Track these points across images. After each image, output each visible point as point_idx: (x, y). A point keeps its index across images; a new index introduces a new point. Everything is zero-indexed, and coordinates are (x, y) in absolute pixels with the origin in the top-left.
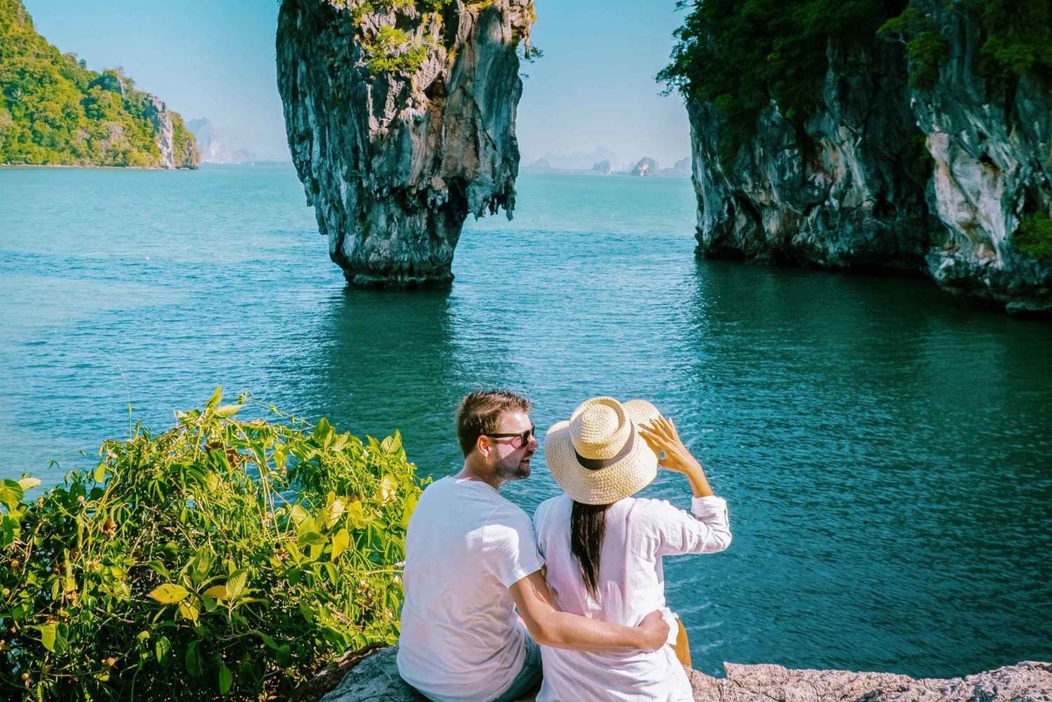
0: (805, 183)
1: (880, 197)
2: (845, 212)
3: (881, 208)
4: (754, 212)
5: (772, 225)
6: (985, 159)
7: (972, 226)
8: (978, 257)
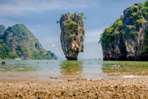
0: (113, 51)
1: (121, 52)
2: (118, 54)
3: (121, 53)
4: (109, 55)
5: (111, 56)
6: (131, 44)
7: (130, 52)
8: (132, 55)
